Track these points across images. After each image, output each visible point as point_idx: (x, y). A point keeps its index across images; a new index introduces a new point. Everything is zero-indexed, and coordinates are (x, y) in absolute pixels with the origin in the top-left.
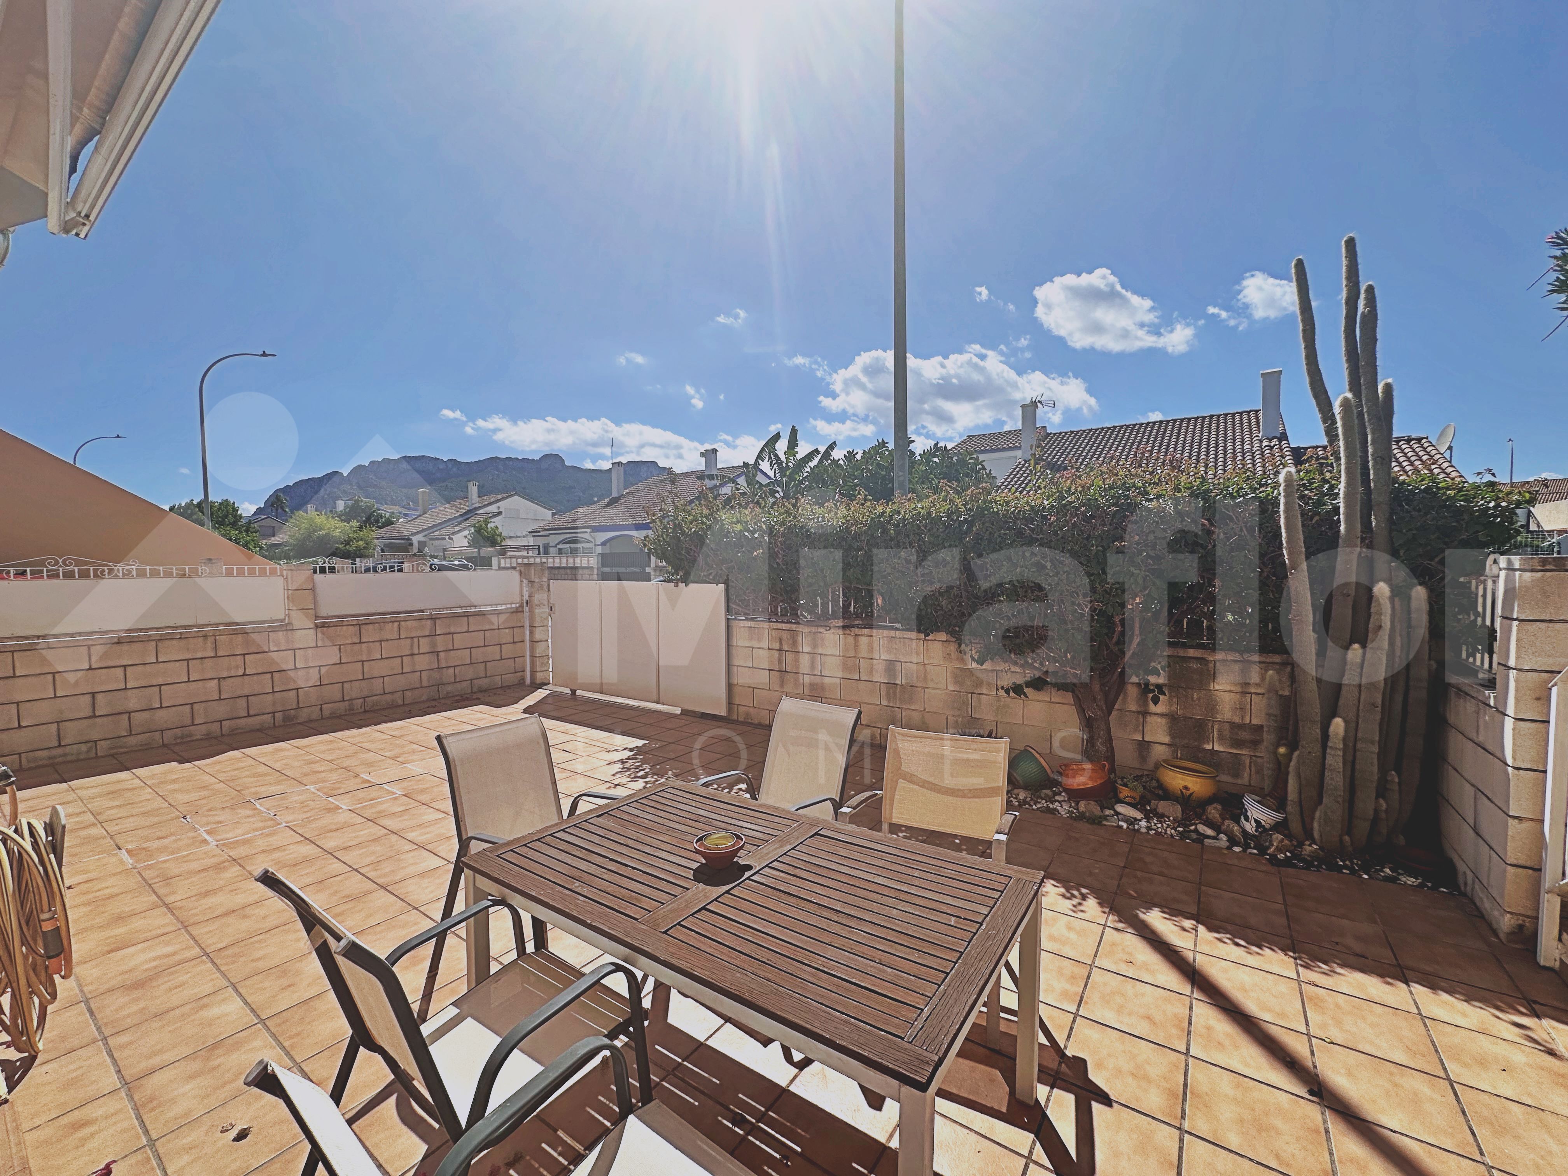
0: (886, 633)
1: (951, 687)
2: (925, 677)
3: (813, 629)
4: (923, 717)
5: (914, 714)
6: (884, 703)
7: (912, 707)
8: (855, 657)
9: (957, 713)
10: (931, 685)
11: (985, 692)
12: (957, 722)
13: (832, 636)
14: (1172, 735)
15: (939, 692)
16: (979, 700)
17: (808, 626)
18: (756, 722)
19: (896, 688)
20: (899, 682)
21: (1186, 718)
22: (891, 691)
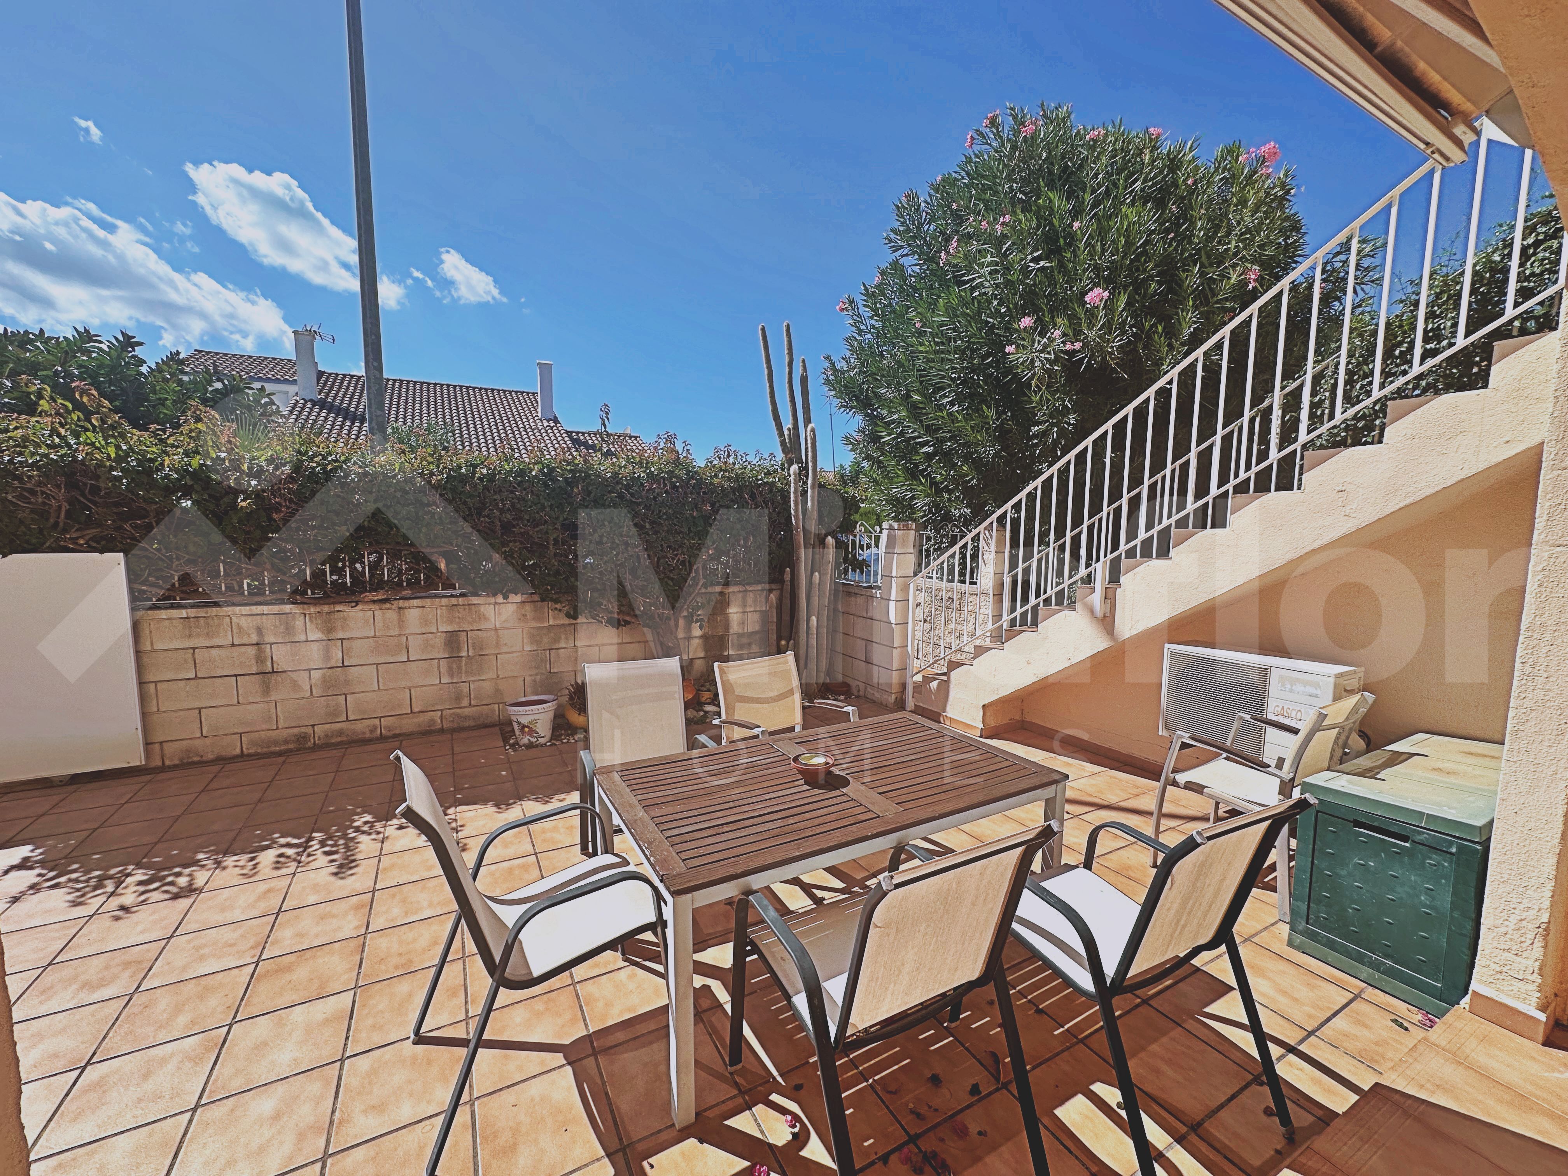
0: (444, 601)
1: (528, 648)
2: (498, 642)
3: (326, 608)
4: (496, 684)
5: (485, 684)
6: (445, 680)
7: (483, 678)
8: (399, 635)
9: (534, 672)
10: (504, 649)
11: (562, 645)
12: (535, 681)
13: (361, 614)
14: (706, 651)
15: (515, 655)
16: (558, 655)
17: (315, 604)
18: (210, 756)
19: (460, 661)
20: (464, 654)
21: (713, 636)
22: (454, 666)
